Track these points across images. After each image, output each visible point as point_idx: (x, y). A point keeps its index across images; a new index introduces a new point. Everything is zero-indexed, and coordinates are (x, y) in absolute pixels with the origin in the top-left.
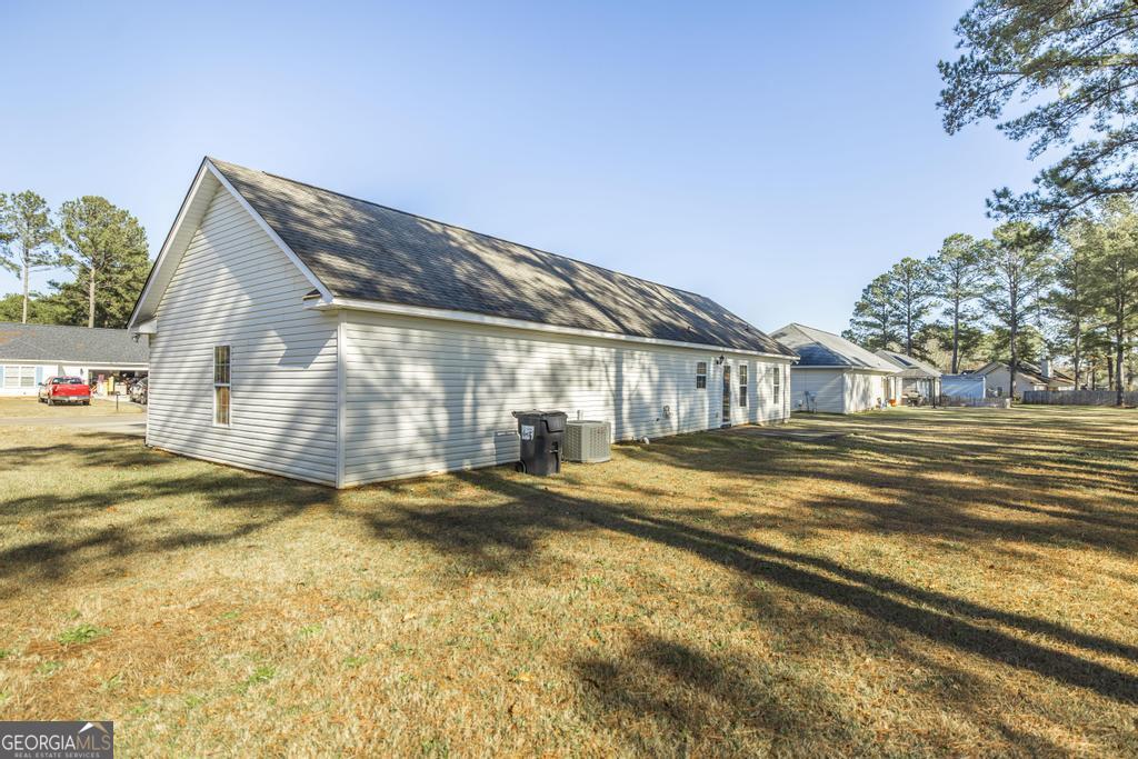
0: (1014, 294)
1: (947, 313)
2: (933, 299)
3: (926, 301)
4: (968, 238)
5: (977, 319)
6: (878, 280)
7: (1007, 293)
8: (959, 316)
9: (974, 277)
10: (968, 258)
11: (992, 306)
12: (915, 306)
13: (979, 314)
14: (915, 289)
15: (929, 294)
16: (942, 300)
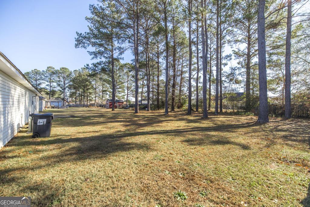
0: (64, 83)
1: (47, 85)
2: (43, 81)
3: (41, 81)
4: (54, 68)
5: (55, 88)
6: (26, 73)
7: (63, 83)
8: (51, 87)
9: (55, 77)
10: (53, 73)
11: (59, 85)
12: (38, 82)
13: (56, 86)
14: (39, 78)
15: (42, 80)
16: (46, 82)
